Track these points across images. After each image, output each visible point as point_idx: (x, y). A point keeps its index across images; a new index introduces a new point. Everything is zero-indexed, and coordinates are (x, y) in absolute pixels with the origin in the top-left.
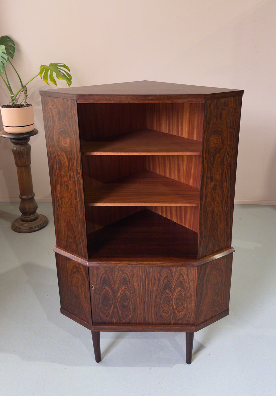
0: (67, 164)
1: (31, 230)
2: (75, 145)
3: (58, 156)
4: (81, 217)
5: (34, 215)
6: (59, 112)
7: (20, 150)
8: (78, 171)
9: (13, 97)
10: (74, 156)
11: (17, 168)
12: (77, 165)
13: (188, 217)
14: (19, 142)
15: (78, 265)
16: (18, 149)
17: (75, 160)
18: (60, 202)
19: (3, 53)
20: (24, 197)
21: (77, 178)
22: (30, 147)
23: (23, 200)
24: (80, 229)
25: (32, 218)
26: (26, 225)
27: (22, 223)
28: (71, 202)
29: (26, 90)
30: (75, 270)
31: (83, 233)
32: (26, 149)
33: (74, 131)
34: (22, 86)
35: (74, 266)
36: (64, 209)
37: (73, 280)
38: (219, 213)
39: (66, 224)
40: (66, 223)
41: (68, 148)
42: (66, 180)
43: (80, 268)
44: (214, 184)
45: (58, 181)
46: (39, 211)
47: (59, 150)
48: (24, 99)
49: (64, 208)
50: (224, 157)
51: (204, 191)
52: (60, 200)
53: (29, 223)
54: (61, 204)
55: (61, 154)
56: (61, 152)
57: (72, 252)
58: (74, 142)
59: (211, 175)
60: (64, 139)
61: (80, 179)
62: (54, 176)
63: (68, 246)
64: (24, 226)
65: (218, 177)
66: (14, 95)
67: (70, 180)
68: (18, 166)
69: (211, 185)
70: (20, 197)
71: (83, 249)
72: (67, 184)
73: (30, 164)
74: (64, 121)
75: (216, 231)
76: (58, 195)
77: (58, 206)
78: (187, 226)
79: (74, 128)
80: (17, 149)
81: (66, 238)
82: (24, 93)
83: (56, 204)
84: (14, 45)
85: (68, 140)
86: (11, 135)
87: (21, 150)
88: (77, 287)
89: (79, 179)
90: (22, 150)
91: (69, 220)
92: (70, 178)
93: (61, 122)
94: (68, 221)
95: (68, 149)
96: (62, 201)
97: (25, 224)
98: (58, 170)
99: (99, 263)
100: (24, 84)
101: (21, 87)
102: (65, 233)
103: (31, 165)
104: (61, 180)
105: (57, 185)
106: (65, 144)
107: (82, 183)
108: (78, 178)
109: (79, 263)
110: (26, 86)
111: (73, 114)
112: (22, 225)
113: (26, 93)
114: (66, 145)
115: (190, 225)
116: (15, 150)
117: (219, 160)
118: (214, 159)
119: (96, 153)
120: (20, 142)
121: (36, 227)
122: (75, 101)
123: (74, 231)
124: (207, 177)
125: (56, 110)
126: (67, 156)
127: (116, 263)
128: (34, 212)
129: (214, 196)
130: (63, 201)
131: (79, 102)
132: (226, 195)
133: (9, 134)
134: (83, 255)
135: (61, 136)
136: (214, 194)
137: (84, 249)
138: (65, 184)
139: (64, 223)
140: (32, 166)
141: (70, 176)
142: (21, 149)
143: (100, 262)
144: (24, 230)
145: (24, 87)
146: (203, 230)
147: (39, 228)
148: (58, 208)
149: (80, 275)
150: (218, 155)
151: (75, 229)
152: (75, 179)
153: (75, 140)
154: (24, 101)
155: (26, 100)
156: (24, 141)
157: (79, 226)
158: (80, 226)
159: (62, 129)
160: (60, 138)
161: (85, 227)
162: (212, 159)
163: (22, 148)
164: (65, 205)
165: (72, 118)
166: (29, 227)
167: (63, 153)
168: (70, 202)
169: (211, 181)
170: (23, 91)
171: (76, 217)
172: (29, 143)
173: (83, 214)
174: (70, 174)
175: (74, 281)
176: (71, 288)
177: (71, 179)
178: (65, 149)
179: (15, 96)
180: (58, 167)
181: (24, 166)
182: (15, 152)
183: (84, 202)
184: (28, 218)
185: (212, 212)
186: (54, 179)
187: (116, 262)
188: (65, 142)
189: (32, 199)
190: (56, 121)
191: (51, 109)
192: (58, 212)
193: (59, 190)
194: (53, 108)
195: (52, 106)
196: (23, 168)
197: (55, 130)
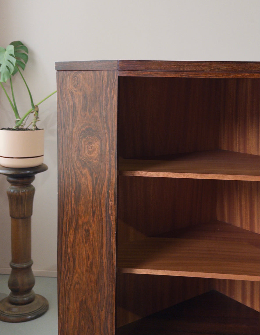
0: (91, 189)
1: (22, 319)
2: (108, 153)
3: (76, 175)
4: (108, 293)
5: (29, 295)
6: (85, 96)
7: (19, 194)
8: (110, 203)
9: (18, 121)
10: (105, 174)
11: (12, 220)
12: (108, 191)
16: (16, 192)
17: (106, 181)
18: (71, 262)
19: (11, 55)
20: (17, 265)
21: (106, 217)
22: (33, 191)
23: (15, 270)
24: (103, 317)
25: (25, 299)
26: (15, 309)
27: (9, 305)
28: (92, 263)
29: (37, 111)
31: (109, 327)
32: (28, 192)
33: (108, 128)
34: (33, 106)
36: (77, 277)
39: (78, 306)
40: (78, 304)
41: (95, 160)
42: (86, 220)
45: (72, 222)
46: (37, 290)
47: (78, 165)
48: (33, 121)
49: (77, 275)
52: (72, 259)
53: (20, 306)
54: (72, 266)
55: (81, 172)
56: (81, 168)
58: (108, 148)
60: (90, 143)
61: (111, 217)
62: (65, 213)
64: (12, 312)
66: (20, 118)
67: (93, 221)
68: (14, 218)
70: (12, 266)
72: (87, 228)
73: (32, 215)
74: (93, 111)
76: (69, 250)
77: (68, 270)
79: (109, 122)
80: (14, 191)
82: (35, 114)
83: (63, 266)
84: (28, 53)
85: (96, 145)
86: (8, 170)
89: (110, 218)
90: (22, 193)
91: (84, 299)
92: (94, 216)
93: (87, 113)
94: (82, 300)
95: (95, 162)
96: (74, 260)
97: (14, 307)
98: (73, 202)
100: (35, 103)
101: (30, 108)
102: (75, 323)
104: (77, 221)
105: (69, 230)
106: (90, 153)
107: (114, 226)
108: (108, 216)
110: (38, 106)
111: (109, 96)
112: (9, 309)
113: (38, 115)
114: (92, 155)
116: (12, 193)
119: (144, 172)
120: (20, 181)
121: (29, 314)
122: (116, 72)
123: (92, 321)
125: (80, 94)
126: (92, 175)
128: (29, 290)
130: (77, 262)
131: (123, 74)
133: (5, 168)
135: (84, 140)
138: (84, 227)
139: (74, 304)
140: (34, 218)
141: (94, 212)
142: (20, 192)
144: (12, 318)
145: (35, 108)
147: (34, 316)
148: (66, 276)
151: (94, 317)
152: (102, 219)
153: (109, 144)
154: (33, 124)
155: (35, 122)
156: (26, 180)
157: (102, 311)
158: (104, 311)
159: (87, 127)
160: (83, 144)
161: (114, 315)
163: (22, 191)
164: (80, 268)
165: (107, 105)
166: (19, 313)
167: (86, 171)
168: (89, 263)
170: (32, 113)
171: (97, 294)
172: (33, 184)
173: (112, 287)
174: (94, 208)
177: (95, 219)
178: (90, 163)
179: (21, 120)
180: (75, 198)
181: (22, 218)
182: (11, 196)
183: (115, 263)
186: (65, 219)
188: (90, 150)
189: (28, 269)
190: (79, 113)
191: (72, 93)
192: (66, 282)
193: (72, 240)
194: (76, 89)
195: (75, 86)
196: (20, 221)
197: (75, 129)
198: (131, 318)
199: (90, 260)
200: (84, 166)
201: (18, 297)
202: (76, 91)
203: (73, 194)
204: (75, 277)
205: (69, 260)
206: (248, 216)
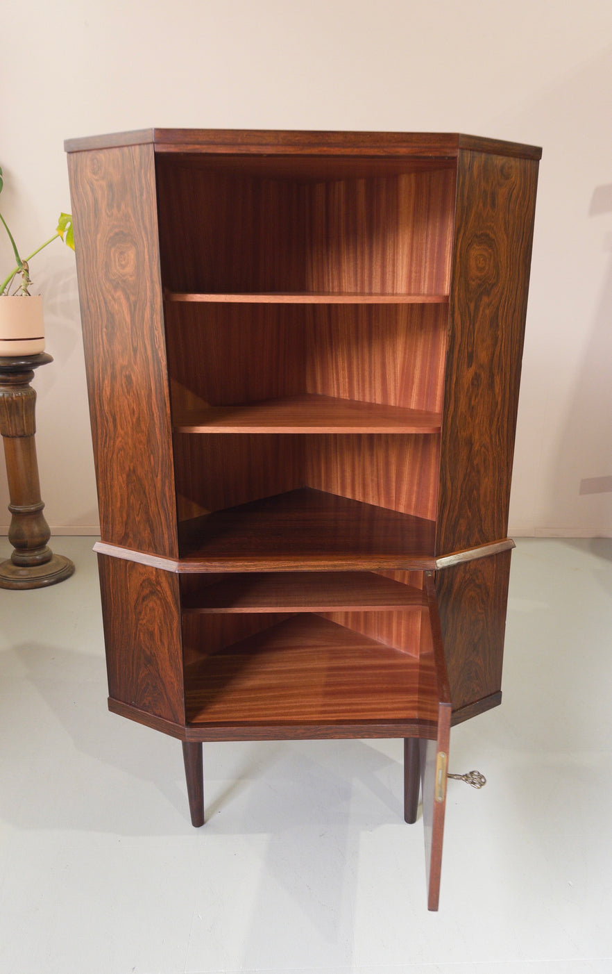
0: (128, 319)
1: (36, 585)
2: (148, 264)
3: (106, 303)
4: (162, 452)
5: (42, 552)
6: (110, 187)
7: (12, 398)
8: (156, 333)
10: (146, 294)
12: (152, 318)
13: (405, 488)
14: (8, 378)
15: (153, 578)
16: (6, 396)
17: (148, 304)
18: (111, 424)
20: (19, 509)
21: (153, 353)
22: (34, 394)
23: (17, 516)
24: (159, 485)
25: (38, 557)
26: (23, 572)
27: (14, 568)
28: (138, 419)
29: (27, 271)
30: (146, 591)
31: (167, 495)
32: (26, 397)
33: (145, 228)
34: (19, 262)
35: (144, 581)
36: (121, 442)
37: (142, 617)
38: (483, 449)
39: (125, 479)
40: (124, 476)
41: (131, 276)
42: (126, 363)
43: (159, 583)
44: (476, 373)
45: (106, 369)
46: (53, 546)
47: (107, 287)
48: (22, 285)
49: (120, 439)
50: (498, 309)
51: (453, 386)
52: (110, 420)
53: (32, 568)
54: (112, 428)
55: (113, 297)
56: (113, 292)
57: (140, 548)
58: (147, 257)
59: (470, 349)
60: (122, 253)
61: (160, 353)
62: (95, 358)
63: (131, 535)
64: (20, 575)
65: (483, 356)
67: (135, 361)
68: (8, 436)
69: (468, 374)
70: (10, 510)
71: (166, 536)
72: (127, 373)
73: (35, 432)
74: (123, 207)
75: (475, 492)
76: (106, 407)
77: (106, 436)
78: (402, 510)
79: (147, 220)
80: (4, 395)
81: (125, 515)
82: (23, 275)
83: (99, 431)
85: (131, 254)
87: (14, 399)
88: (151, 634)
89: (157, 355)
90: (16, 397)
91: (132, 468)
92: (135, 355)
93: (115, 211)
94: (130, 470)
95: (130, 279)
96: (114, 420)
97: (22, 570)
98: (105, 341)
99: (206, 566)
102: (122, 502)
103: (36, 435)
104: (113, 366)
105: (104, 380)
106: (123, 267)
107: (164, 363)
108: (155, 351)
109: (156, 569)
110: (28, 262)
111: (144, 182)
112: (14, 572)
113: (28, 276)
114: (127, 270)
115: (408, 506)
117: (487, 312)
118: (477, 308)
120: (11, 378)
121: (46, 577)
122: (151, 146)
123: (144, 493)
124: (459, 351)
125: (103, 184)
126: (128, 299)
127: (246, 566)
128: (42, 545)
129: (473, 403)
130: (118, 421)
131: (160, 149)
132: (499, 407)
134: (167, 550)
135: (113, 249)
136: (473, 399)
137: (169, 535)
138: (124, 373)
139: (120, 477)
141: (135, 350)
142: (14, 396)
143: (207, 564)
144: (20, 584)
145: (23, 265)
146: (449, 484)
147: (53, 580)
148: (105, 443)
149: (158, 602)
150: (485, 300)
151: (147, 487)
152: (147, 357)
153: (148, 251)
154: (22, 288)
156: (20, 377)
157: (157, 476)
158: (159, 477)
159: (117, 230)
160: (112, 255)
161: (173, 478)
162: (472, 306)
163: (17, 394)
164: (122, 429)
165: (142, 196)
166: (29, 577)
167: (119, 294)
168: (134, 420)
169: (469, 365)
170: (19, 273)
171: (149, 457)
172: (32, 384)
173: (168, 444)
174: (135, 344)
175: (145, 621)
176: (135, 639)
177: (138, 359)
178: (124, 281)
180: (107, 334)
181: (21, 437)
183: (169, 412)
184: (27, 557)
185: (470, 443)
186: (96, 367)
187: (246, 564)
188: (123, 263)
189: (37, 514)
190: (104, 212)
191: (91, 184)
192: (106, 450)
193: (108, 393)
194: (96, 178)
195: (95, 173)
196: (18, 441)
197: (99, 236)
198: (197, 512)
199: (136, 416)
200: (116, 288)
201: (26, 554)
202: (97, 180)
203: (105, 330)
204: (117, 442)
205: (107, 421)
206: (347, 380)
